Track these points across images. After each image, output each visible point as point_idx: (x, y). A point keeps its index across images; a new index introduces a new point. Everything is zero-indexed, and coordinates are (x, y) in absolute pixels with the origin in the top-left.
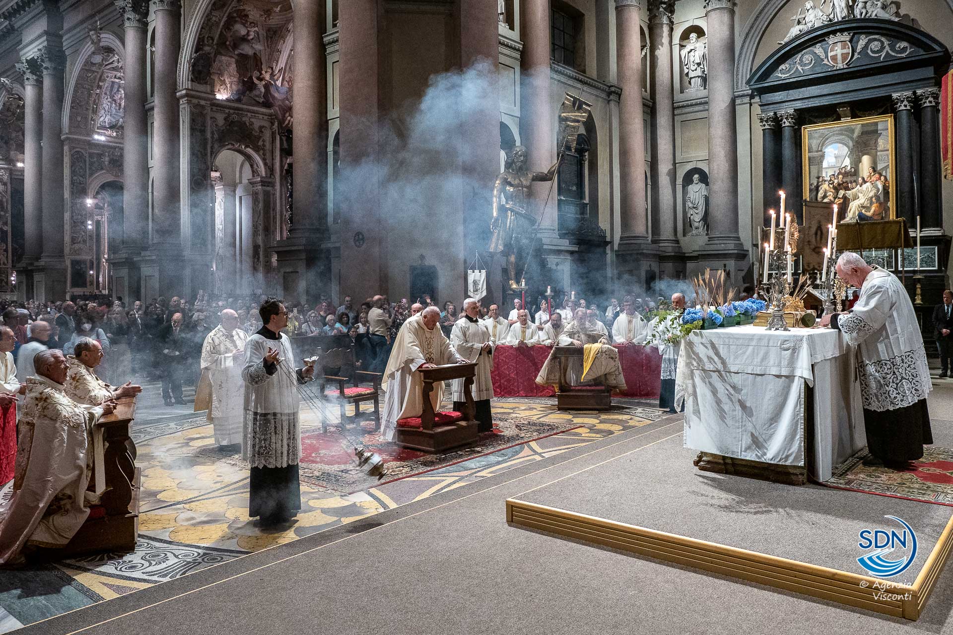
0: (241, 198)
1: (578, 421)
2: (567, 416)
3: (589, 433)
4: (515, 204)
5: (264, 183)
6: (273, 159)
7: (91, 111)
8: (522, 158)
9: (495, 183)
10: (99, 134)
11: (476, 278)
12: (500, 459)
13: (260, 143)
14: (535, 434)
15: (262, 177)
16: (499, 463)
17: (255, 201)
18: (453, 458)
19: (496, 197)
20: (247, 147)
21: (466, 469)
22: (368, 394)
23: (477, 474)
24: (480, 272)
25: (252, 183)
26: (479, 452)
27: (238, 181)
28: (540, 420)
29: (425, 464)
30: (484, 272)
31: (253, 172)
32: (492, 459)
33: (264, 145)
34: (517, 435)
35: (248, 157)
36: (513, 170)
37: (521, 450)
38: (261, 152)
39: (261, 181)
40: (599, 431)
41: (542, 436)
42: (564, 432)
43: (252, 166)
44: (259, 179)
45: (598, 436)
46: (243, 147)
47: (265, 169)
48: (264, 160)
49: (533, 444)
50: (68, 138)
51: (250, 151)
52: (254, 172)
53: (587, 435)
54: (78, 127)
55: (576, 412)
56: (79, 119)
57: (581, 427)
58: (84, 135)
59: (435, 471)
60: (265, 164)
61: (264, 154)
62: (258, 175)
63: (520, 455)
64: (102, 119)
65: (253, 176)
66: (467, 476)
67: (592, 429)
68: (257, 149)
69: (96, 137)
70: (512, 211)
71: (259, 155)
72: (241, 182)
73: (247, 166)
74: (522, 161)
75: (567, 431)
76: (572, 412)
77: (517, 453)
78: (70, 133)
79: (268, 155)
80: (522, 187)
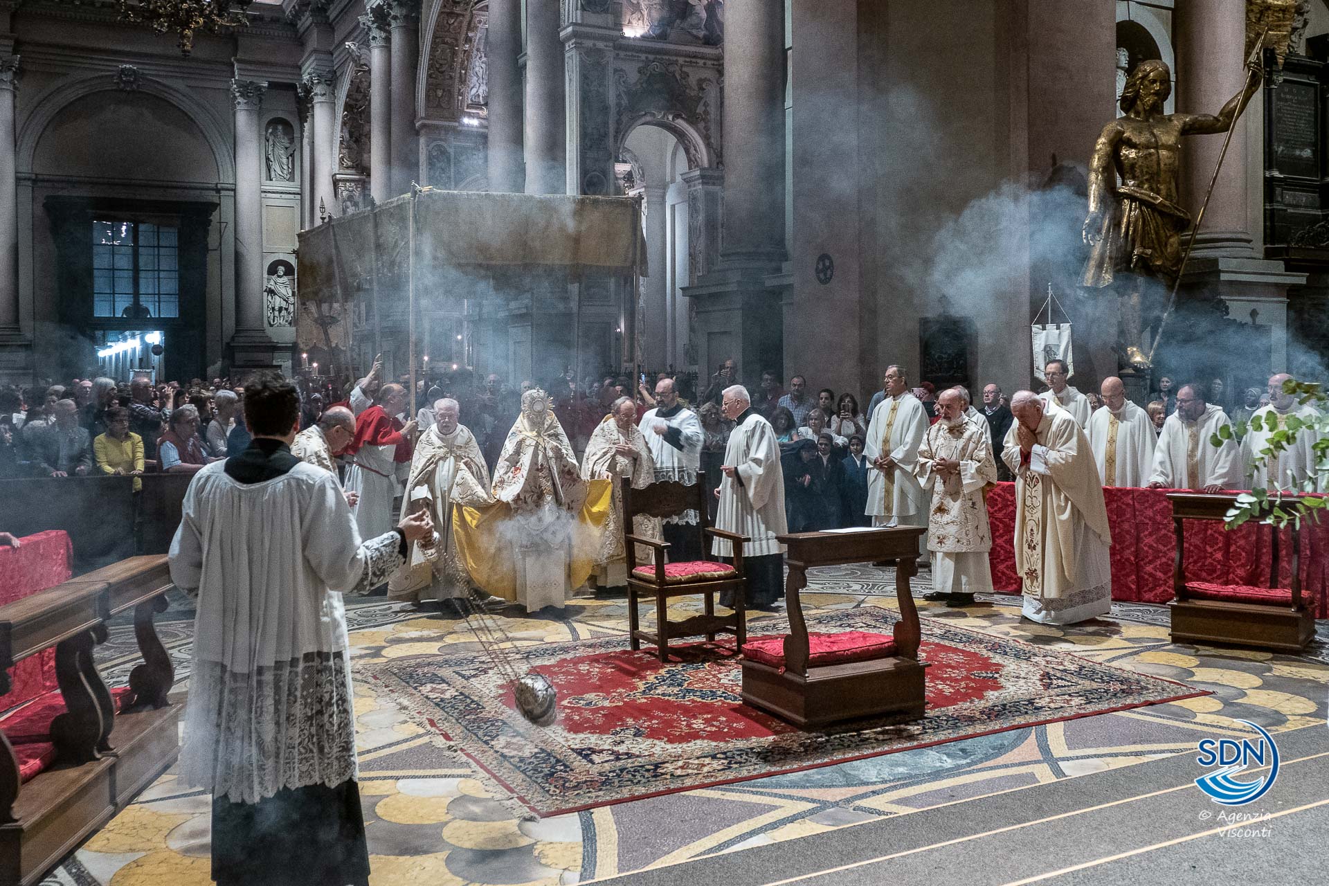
0: (673, 207)
1: (1205, 675)
2: (1185, 660)
3: (1218, 713)
4: (1139, 186)
5: (705, 179)
6: (721, 137)
7: (457, 81)
8: (1157, 87)
9: (1095, 142)
10: (470, 115)
11: (1052, 341)
12: (949, 763)
13: (700, 109)
14: (1076, 701)
15: (702, 169)
16: (937, 775)
17: (693, 211)
18: (844, 747)
19: (1096, 171)
20: (677, 116)
21: (850, 782)
22: (720, 578)
23: (864, 803)
24: (1058, 328)
25: (688, 181)
26: (911, 737)
27: (668, 179)
28: (1115, 664)
29: (767, 755)
30: (1066, 327)
31: (690, 160)
32: (932, 759)
33: (707, 113)
34: (1031, 702)
35: (680, 135)
36: (1137, 114)
37: (1014, 745)
38: (702, 125)
39: (702, 177)
40: (1248, 712)
41: (1091, 708)
42: (1152, 704)
43: (687, 151)
44: (698, 173)
45: (1239, 723)
46: (670, 117)
47: (709, 153)
48: (706, 139)
49: (1055, 732)
50: (424, 126)
51: (681, 124)
52: (692, 162)
53: (1210, 719)
54: (439, 106)
55: (1213, 651)
56: (440, 93)
57: (1205, 693)
58: (446, 119)
59: (774, 779)
60: (708, 145)
61: (707, 129)
62: (697, 166)
63: (1001, 760)
64: (474, 91)
65: (690, 168)
66: (836, 804)
67: (1231, 706)
68: (692, 120)
69: (466, 120)
70: (1132, 198)
71: (698, 130)
72: (673, 181)
73: (681, 154)
74: (1157, 93)
75: (1163, 701)
76: (1204, 650)
77: (1001, 750)
78: (427, 117)
79: (713, 128)
80: (1156, 148)
